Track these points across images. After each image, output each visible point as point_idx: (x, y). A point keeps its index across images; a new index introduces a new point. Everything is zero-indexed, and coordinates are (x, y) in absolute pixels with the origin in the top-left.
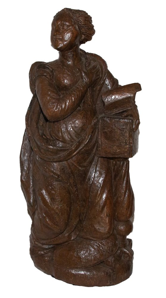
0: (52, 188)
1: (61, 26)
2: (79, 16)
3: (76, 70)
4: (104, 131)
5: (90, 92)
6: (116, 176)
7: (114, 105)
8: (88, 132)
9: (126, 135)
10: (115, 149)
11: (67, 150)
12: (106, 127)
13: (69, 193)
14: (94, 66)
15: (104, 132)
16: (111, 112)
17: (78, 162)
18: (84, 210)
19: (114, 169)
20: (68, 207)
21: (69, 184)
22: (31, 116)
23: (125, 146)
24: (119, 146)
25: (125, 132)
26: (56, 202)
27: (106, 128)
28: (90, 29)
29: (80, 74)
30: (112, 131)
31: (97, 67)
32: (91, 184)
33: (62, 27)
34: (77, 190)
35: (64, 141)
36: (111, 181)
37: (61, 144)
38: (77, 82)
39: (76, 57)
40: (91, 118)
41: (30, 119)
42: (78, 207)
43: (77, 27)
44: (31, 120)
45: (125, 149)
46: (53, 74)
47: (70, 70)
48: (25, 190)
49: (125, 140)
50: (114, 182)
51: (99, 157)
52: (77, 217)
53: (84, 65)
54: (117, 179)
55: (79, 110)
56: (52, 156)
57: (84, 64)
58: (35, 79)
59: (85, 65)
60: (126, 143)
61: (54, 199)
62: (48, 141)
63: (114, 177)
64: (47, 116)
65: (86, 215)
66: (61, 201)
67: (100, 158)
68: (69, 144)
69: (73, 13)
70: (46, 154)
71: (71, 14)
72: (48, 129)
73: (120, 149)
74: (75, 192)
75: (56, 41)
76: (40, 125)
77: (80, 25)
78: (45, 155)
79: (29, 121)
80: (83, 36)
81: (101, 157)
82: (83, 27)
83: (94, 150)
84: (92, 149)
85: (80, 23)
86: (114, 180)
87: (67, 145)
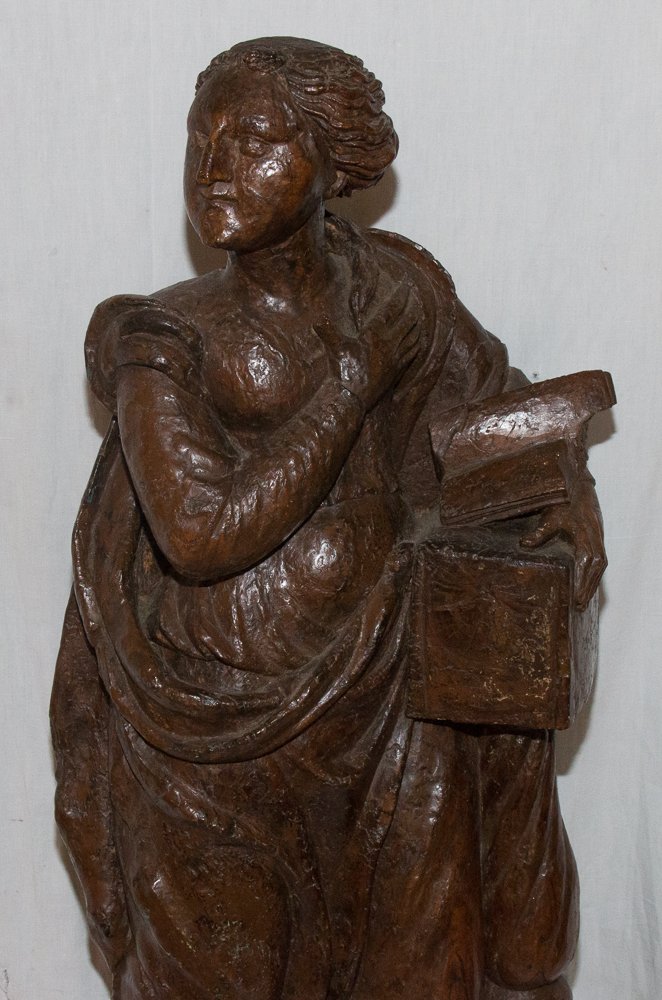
0: (201, 875)
1: (234, 137)
2: (320, 93)
3: (310, 332)
4: (440, 608)
5: (372, 426)
6: (493, 793)
7: (484, 481)
8: (364, 621)
9: (541, 633)
10: (492, 692)
11: (270, 708)
12: (449, 591)
13: (282, 891)
14: (391, 306)
15: (437, 614)
16: (472, 514)
17: (319, 754)
18: (347, 949)
19: (485, 760)
20: (273, 948)
21: (277, 852)
22: (98, 533)
23: (534, 677)
24: (510, 679)
25: (536, 620)
26: (219, 933)
27: (449, 596)
28: (372, 144)
29: (324, 350)
30: (475, 610)
31: (407, 309)
32: (381, 845)
33: (237, 143)
34: (316, 872)
35: (253, 666)
36: (473, 817)
37: (239, 682)
38: (310, 391)
39: (309, 270)
40: (379, 552)
41: (92, 543)
42: (321, 943)
43: (311, 143)
44: (101, 552)
45: (534, 691)
46: (199, 359)
47: (280, 337)
48: (77, 860)
49: (537, 655)
50: (484, 813)
51: (419, 720)
52: (315, 983)
53: (346, 305)
54: (500, 805)
55: (324, 518)
56: (196, 734)
57: (347, 298)
58: (112, 375)
59: (351, 307)
60: (539, 665)
61: (210, 922)
62: (178, 658)
63: (484, 797)
64: (172, 557)
65: (357, 971)
66: (243, 927)
67: (419, 726)
68: (274, 675)
69: (293, 72)
70: (168, 722)
71: (281, 78)
72: (181, 605)
73: (511, 690)
74: (308, 880)
75: (210, 207)
76: (143, 570)
77: (327, 131)
78: (167, 726)
79: (92, 553)
80: (339, 174)
81: (427, 721)
82: (341, 141)
83: (395, 688)
84: (383, 688)
85: (327, 121)
86: (486, 805)
87: (268, 678)
